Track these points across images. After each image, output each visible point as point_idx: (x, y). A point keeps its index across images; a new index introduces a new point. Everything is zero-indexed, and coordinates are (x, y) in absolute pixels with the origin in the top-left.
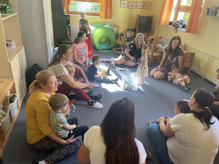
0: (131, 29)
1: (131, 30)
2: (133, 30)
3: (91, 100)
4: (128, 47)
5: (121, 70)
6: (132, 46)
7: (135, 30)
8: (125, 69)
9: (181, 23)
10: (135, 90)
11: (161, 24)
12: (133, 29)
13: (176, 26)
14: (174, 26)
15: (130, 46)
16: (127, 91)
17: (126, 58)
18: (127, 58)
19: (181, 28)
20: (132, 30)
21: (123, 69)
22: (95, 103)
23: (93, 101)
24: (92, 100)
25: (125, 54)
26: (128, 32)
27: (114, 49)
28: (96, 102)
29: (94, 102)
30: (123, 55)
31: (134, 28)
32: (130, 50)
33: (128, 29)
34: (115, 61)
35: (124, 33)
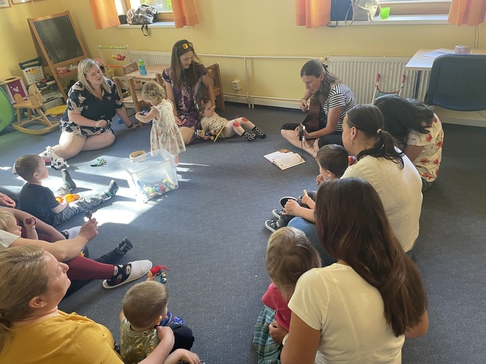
0: (30, 62)
1: (29, 64)
2: (37, 62)
3: (116, 268)
4: (73, 103)
5: (95, 166)
6: (81, 99)
7: (40, 61)
8: (100, 158)
9: (148, 12)
10: (173, 187)
11: (104, 28)
12: (34, 60)
13: (142, 21)
14: (135, 22)
15: (76, 101)
16: (159, 200)
17: (83, 133)
18: (86, 132)
19: (154, 21)
20: (33, 63)
21: (95, 161)
22: (128, 267)
23: (121, 266)
24: (119, 267)
25: (73, 124)
26: (24, 71)
27: (17, 127)
28: (130, 265)
29: (125, 267)
30: (69, 130)
31: (36, 57)
32: (82, 108)
33: (21, 65)
34: (60, 153)
35: (18, 78)
